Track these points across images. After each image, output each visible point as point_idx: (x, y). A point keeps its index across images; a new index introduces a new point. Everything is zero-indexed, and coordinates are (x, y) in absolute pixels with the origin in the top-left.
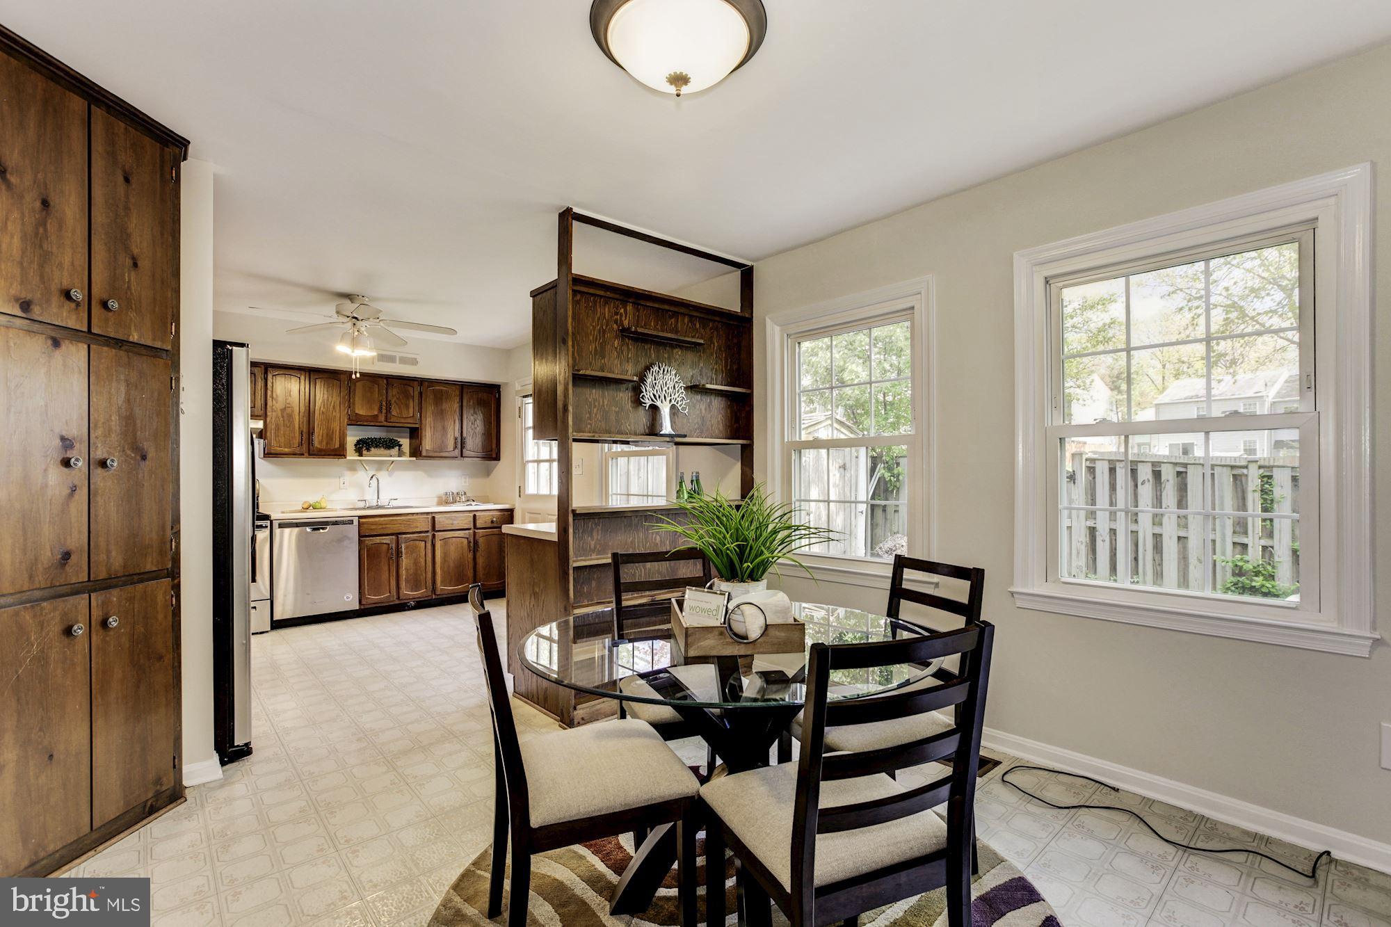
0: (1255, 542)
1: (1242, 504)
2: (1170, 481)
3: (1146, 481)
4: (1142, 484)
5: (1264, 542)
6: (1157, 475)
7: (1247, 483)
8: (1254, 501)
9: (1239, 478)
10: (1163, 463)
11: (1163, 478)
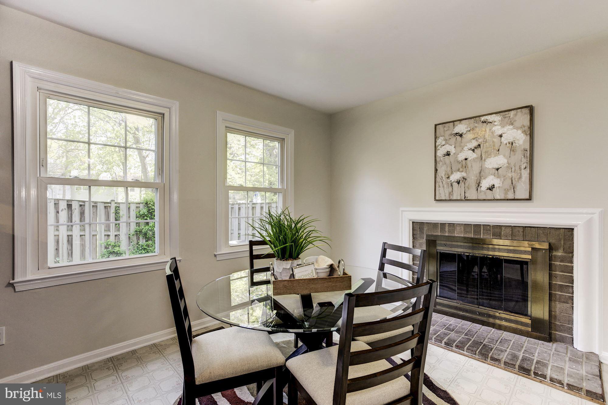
0: (112, 233)
1: (108, 218)
2: (76, 209)
3: (64, 209)
4: (61, 211)
5: (116, 233)
6: (69, 206)
7: (110, 210)
8: (112, 216)
9: (107, 207)
10: (73, 200)
11: (73, 208)
